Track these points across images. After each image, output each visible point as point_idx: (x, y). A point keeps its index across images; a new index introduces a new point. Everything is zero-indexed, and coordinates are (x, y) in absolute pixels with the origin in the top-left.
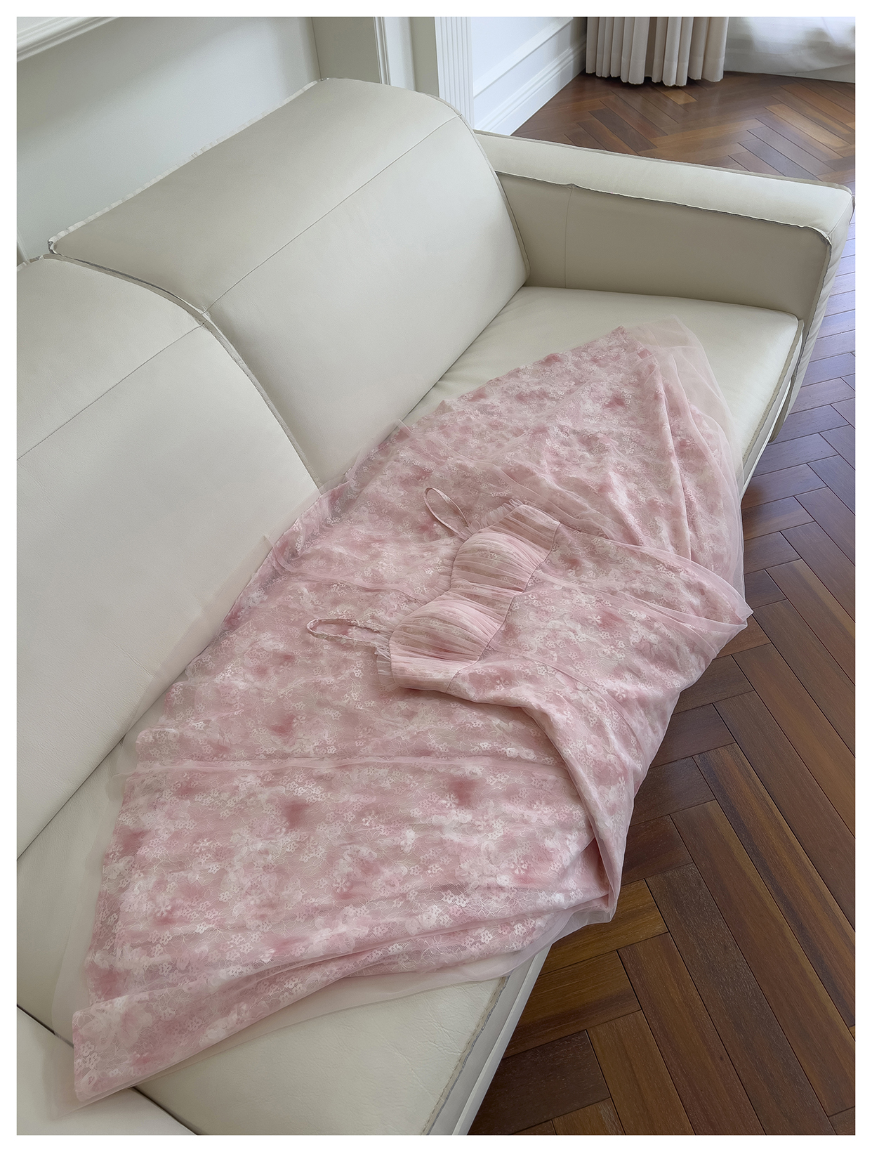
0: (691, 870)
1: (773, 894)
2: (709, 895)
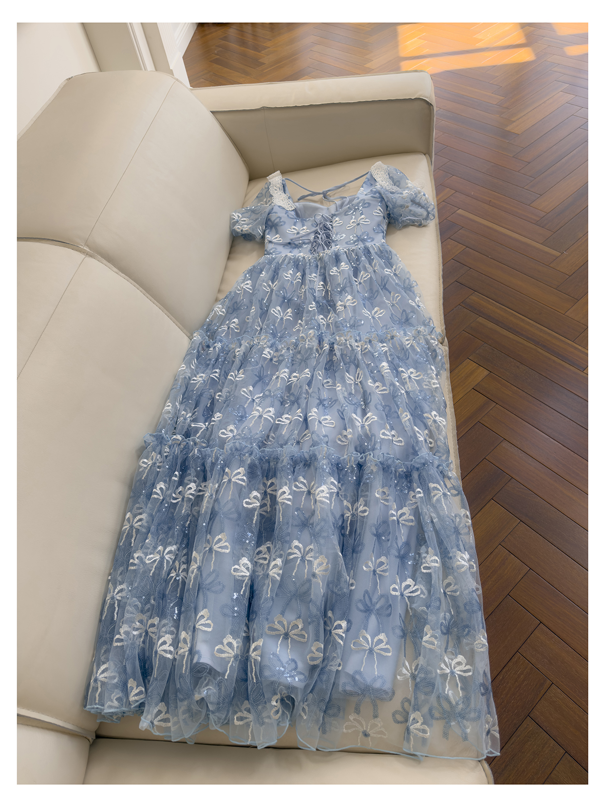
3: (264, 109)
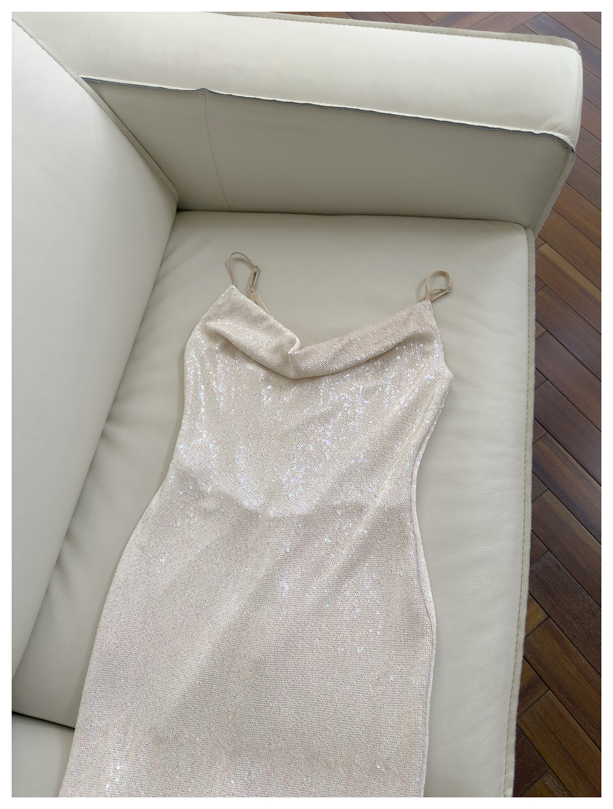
3: (204, 93)
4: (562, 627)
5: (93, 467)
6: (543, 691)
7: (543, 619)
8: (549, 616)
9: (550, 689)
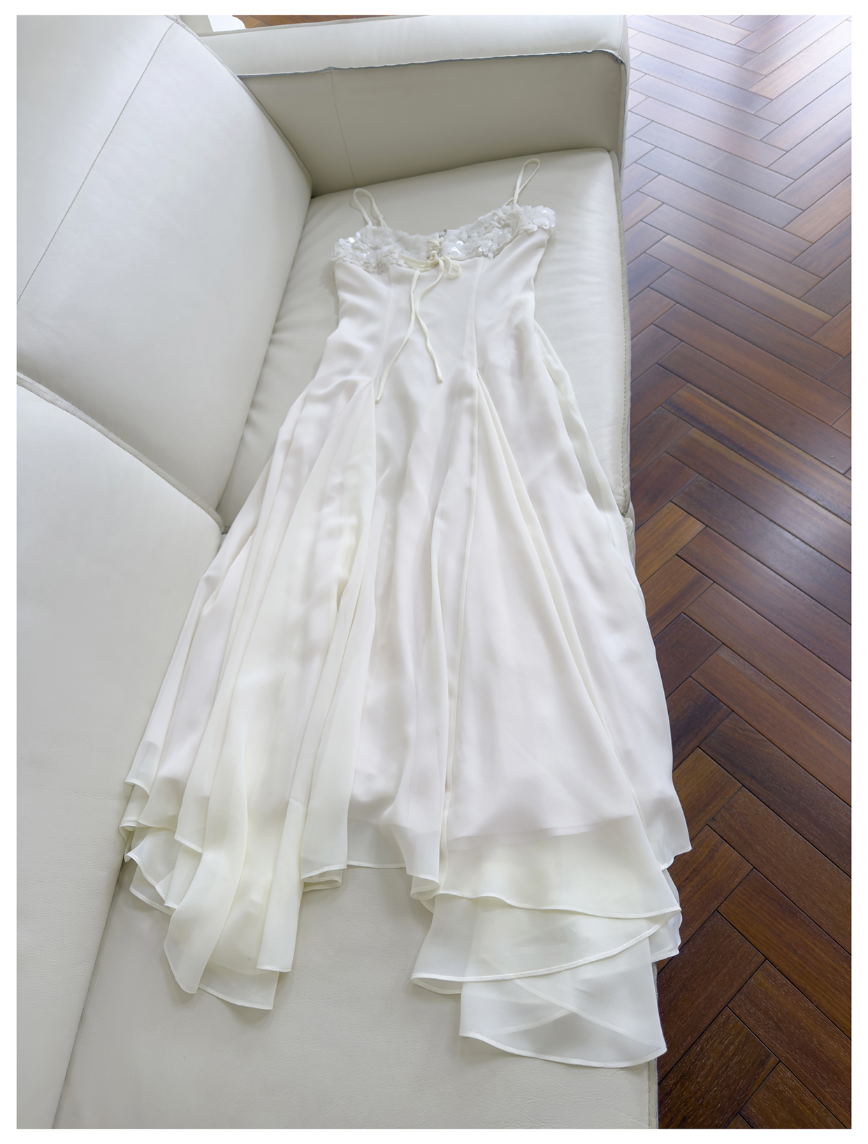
0: (701, 481)
1: (766, 470)
2: (722, 490)
4: (720, 532)
5: (266, 361)
6: (708, 585)
7: (701, 529)
8: (707, 526)
9: (714, 582)
